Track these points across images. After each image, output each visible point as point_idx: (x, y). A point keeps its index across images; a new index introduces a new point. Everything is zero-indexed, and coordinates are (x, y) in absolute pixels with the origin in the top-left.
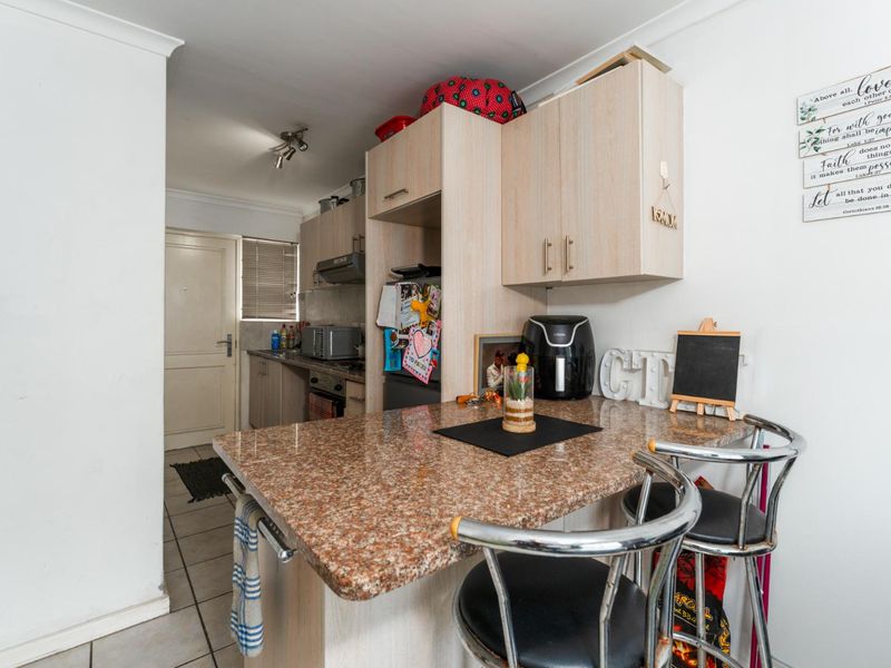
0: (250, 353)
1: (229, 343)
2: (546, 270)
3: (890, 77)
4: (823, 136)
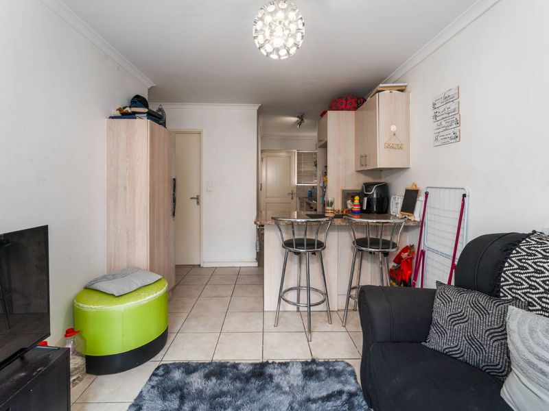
0: (299, 198)
1: (292, 194)
2: (362, 165)
3: (451, 93)
4: (437, 114)
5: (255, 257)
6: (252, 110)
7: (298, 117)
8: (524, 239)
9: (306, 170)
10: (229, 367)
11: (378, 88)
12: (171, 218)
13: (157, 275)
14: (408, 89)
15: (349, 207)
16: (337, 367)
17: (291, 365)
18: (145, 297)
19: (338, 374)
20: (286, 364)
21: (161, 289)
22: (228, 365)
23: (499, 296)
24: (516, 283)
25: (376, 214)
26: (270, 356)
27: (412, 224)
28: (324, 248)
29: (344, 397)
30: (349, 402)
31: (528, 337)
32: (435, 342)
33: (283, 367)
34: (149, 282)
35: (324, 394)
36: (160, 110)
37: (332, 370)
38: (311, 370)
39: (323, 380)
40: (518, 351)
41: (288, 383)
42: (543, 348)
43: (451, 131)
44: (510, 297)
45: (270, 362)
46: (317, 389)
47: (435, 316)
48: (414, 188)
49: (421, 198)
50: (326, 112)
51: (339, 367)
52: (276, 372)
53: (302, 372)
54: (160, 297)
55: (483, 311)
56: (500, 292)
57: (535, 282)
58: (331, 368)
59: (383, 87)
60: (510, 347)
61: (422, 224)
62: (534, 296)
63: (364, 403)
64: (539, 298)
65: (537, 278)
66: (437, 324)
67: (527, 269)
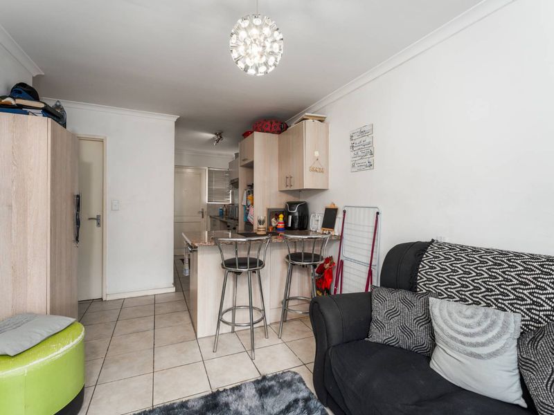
0: (211, 217)
1: (203, 212)
2: (287, 186)
3: (366, 129)
4: (354, 145)
5: (172, 281)
6: (169, 121)
7: (216, 134)
8: (429, 246)
9: (217, 187)
10: (177, 407)
11: (303, 116)
12: (74, 245)
13: (70, 318)
14: (326, 120)
15: (274, 224)
16: (286, 379)
17: (243, 387)
18: (59, 349)
19: (289, 384)
20: (237, 388)
21: (79, 335)
22: (175, 406)
23: (416, 291)
24: (429, 280)
25: (298, 231)
26: (218, 385)
27: (333, 238)
28: (264, 266)
29: (301, 404)
30: (306, 407)
31: (449, 319)
32: (377, 335)
33: (236, 392)
34: (59, 328)
35: (283, 407)
36: (58, 107)
37: (283, 382)
38: (264, 387)
39: (277, 394)
40: (442, 330)
41: (246, 406)
42: (460, 325)
43: (366, 160)
44: (424, 291)
45: (221, 390)
46: (275, 404)
47: (375, 314)
48: (333, 207)
49: (340, 215)
50: (252, 132)
51: (288, 378)
52: (230, 399)
53: (257, 391)
54: (78, 346)
55: (410, 305)
56: (417, 288)
57: (442, 277)
58: (281, 380)
59: (307, 116)
60: (436, 328)
61: (341, 238)
62: (442, 288)
63: (319, 404)
64: (446, 289)
65: (443, 274)
66: (377, 321)
67: (435, 268)
